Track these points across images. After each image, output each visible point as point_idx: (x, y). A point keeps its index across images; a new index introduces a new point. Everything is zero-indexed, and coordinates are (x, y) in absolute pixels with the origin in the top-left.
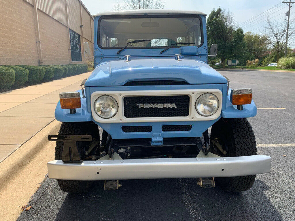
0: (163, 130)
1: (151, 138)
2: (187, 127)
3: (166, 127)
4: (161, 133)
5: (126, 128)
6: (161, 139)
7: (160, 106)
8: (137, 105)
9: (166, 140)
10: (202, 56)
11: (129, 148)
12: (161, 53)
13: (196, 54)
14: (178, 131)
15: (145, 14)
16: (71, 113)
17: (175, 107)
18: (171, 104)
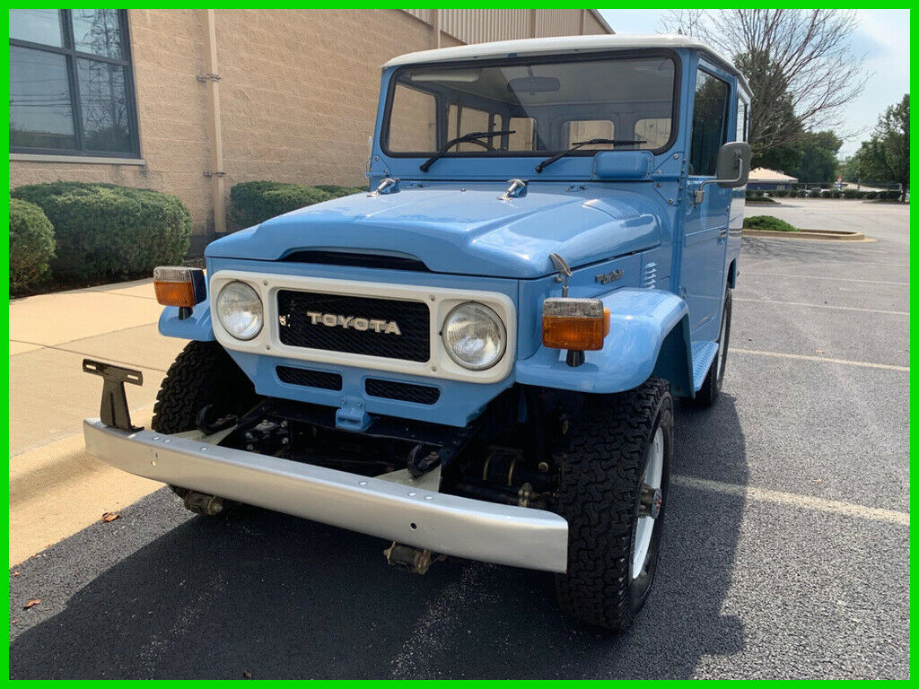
0: (369, 392)
1: (336, 405)
2: (426, 393)
3: (377, 386)
4: (361, 396)
5: (288, 373)
6: (359, 414)
7: (361, 324)
8: (309, 314)
9: (378, 421)
10: (663, 184)
11: (284, 424)
12: (540, 171)
13: (643, 175)
14: (406, 400)
15: (510, 54)
16: (181, 317)
17: (398, 332)
18: (388, 322)
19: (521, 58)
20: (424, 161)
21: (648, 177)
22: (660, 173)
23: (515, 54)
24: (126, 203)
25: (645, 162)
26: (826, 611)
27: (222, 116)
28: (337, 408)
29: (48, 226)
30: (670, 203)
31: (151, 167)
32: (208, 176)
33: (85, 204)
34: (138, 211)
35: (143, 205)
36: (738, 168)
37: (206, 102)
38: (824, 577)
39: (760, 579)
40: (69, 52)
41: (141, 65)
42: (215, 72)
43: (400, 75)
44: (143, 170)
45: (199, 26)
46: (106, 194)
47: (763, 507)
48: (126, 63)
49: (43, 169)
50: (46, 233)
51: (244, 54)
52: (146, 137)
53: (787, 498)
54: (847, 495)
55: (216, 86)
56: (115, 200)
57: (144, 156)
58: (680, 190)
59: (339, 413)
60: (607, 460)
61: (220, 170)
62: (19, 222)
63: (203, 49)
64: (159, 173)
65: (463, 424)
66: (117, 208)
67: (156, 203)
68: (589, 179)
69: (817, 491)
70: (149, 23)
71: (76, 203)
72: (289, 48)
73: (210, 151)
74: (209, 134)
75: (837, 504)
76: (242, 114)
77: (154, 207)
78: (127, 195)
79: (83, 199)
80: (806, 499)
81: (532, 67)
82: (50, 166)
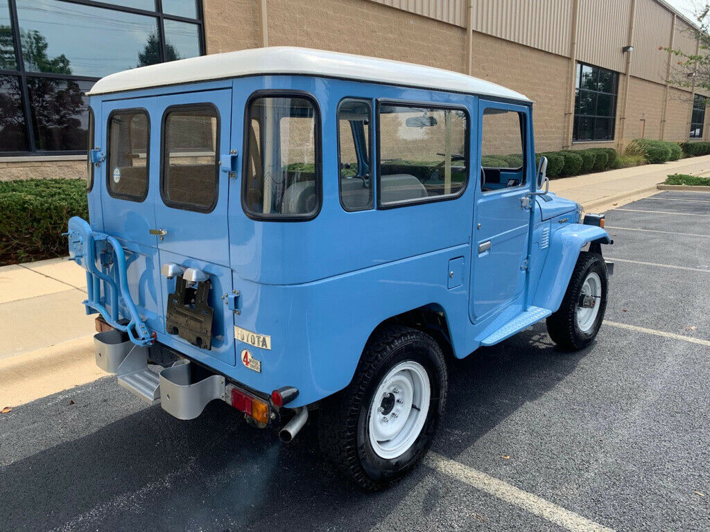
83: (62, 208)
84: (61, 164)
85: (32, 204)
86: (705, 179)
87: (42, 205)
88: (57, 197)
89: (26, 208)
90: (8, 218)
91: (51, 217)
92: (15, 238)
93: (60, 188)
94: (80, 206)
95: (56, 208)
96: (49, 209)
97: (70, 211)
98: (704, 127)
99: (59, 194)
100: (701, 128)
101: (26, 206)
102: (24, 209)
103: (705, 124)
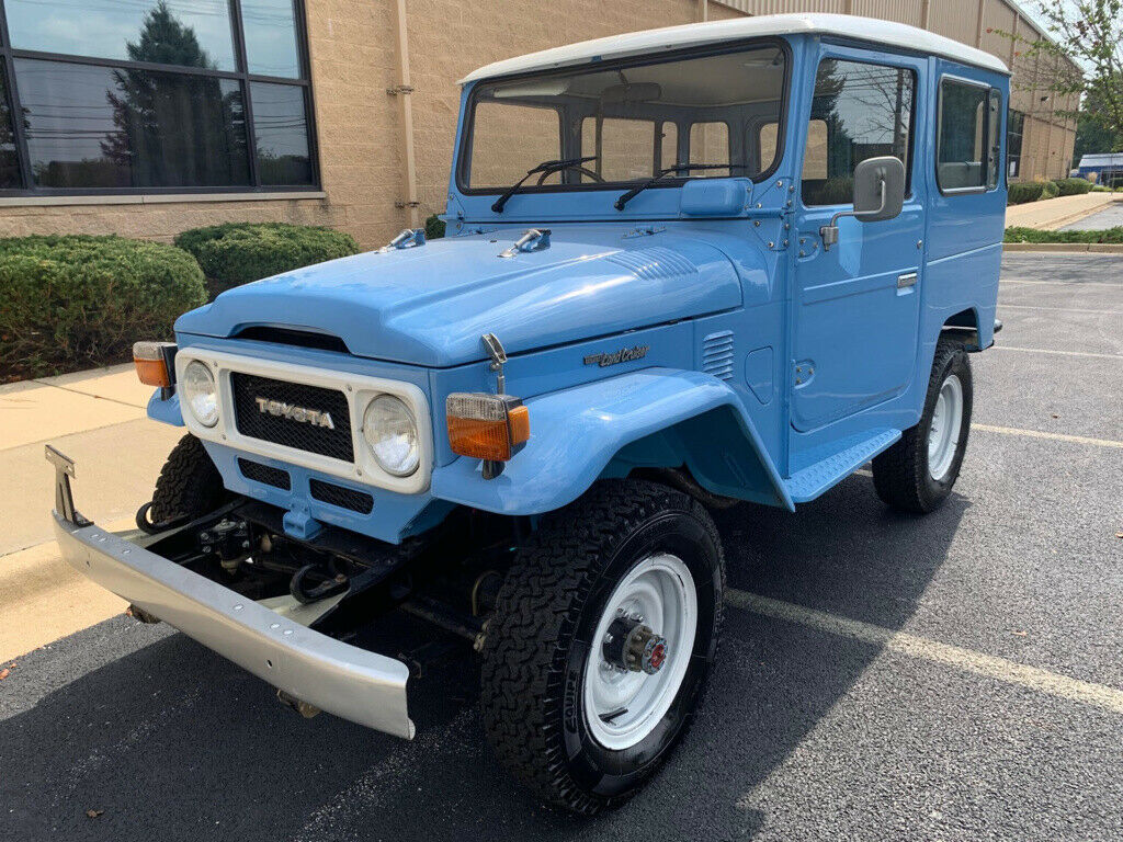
1: (284, 507)
2: (359, 499)
3: (320, 488)
4: (307, 499)
5: (248, 467)
6: (304, 520)
7: (300, 414)
8: (258, 400)
10: (763, 222)
11: (243, 524)
12: (620, 207)
13: (738, 210)
14: (347, 507)
15: (594, 58)
16: (163, 398)
17: (332, 426)
18: (322, 412)
19: (606, 61)
20: (495, 199)
21: (743, 215)
22: (760, 207)
23: (599, 57)
24: (285, 245)
25: (741, 194)
26: (904, 824)
27: (415, 134)
28: (286, 511)
29: (197, 276)
30: (771, 249)
31: (333, 200)
32: (400, 207)
33: (242, 249)
34: (298, 254)
35: (305, 249)
36: (880, 194)
37: (396, 119)
38: (934, 776)
39: (837, 767)
40: (243, 76)
41: (320, 83)
42: (406, 82)
43: (480, 91)
44: (324, 204)
45: (389, 30)
46: (268, 236)
47: (909, 665)
48: (305, 83)
49: (215, 209)
50: (194, 284)
51: (446, 58)
52: (327, 166)
53: (954, 655)
54: (1056, 659)
55: (407, 98)
56: (274, 243)
57: (325, 188)
58: (787, 230)
59: (287, 517)
60: (538, 597)
61: (413, 199)
62: (164, 273)
63: (393, 58)
64: (343, 206)
65: (395, 540)
66: (276, 252)
67: (319, 244)
68: (676, 217)
69: (1010, 648)
70: (332, 33)
71: (233, 248)
72: (503, 44)
73: (402, 177)
74: (399, 157)
75: (1029, 670)
76: (443, 130)
77: (316, 249)
78: (291, 236)
79: (241, 244)
80: (985, 660)
81: (623, 71)
82: (222, 205)
83: (105, 280)
84: (78, 210)
85: (54, 275)
86: (1055, 232)
87: (71, 275)
88: (95, 263)
89: (45, 281)
90: (13, 299)
91: (86, 298)
92: (24, 336)
93: (94, 249)
94: (135, 277)
95: (95, 281)
96: (84, 282)
97: (117, 288)
98: (1021, 161)
99: (96, 257)
100: (1018, 161)
101: (44, 277)
102: (40, 284)
103: (1022, 156)
